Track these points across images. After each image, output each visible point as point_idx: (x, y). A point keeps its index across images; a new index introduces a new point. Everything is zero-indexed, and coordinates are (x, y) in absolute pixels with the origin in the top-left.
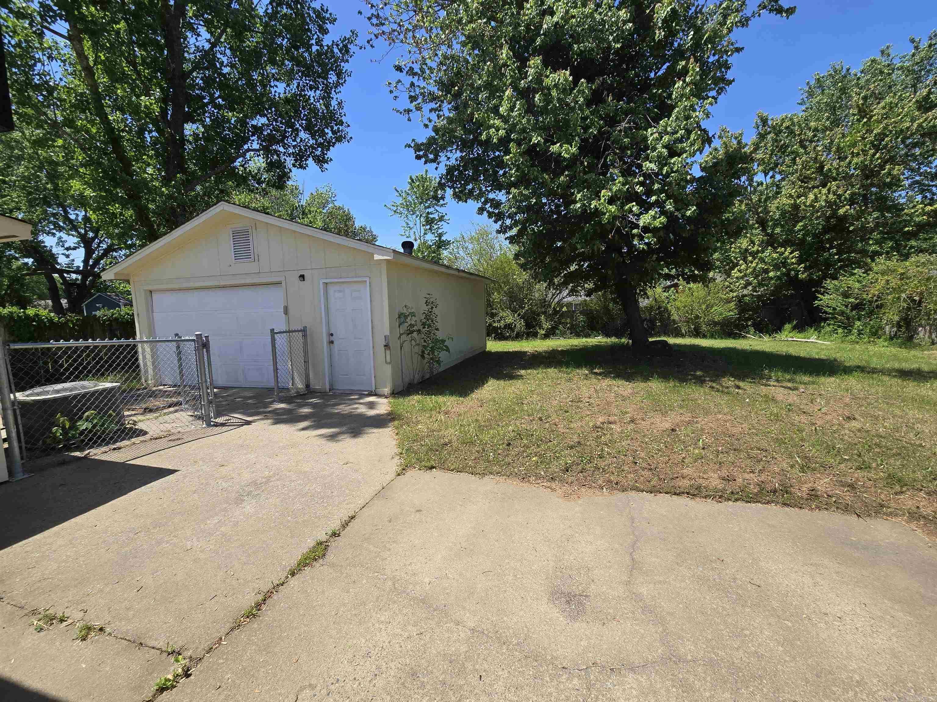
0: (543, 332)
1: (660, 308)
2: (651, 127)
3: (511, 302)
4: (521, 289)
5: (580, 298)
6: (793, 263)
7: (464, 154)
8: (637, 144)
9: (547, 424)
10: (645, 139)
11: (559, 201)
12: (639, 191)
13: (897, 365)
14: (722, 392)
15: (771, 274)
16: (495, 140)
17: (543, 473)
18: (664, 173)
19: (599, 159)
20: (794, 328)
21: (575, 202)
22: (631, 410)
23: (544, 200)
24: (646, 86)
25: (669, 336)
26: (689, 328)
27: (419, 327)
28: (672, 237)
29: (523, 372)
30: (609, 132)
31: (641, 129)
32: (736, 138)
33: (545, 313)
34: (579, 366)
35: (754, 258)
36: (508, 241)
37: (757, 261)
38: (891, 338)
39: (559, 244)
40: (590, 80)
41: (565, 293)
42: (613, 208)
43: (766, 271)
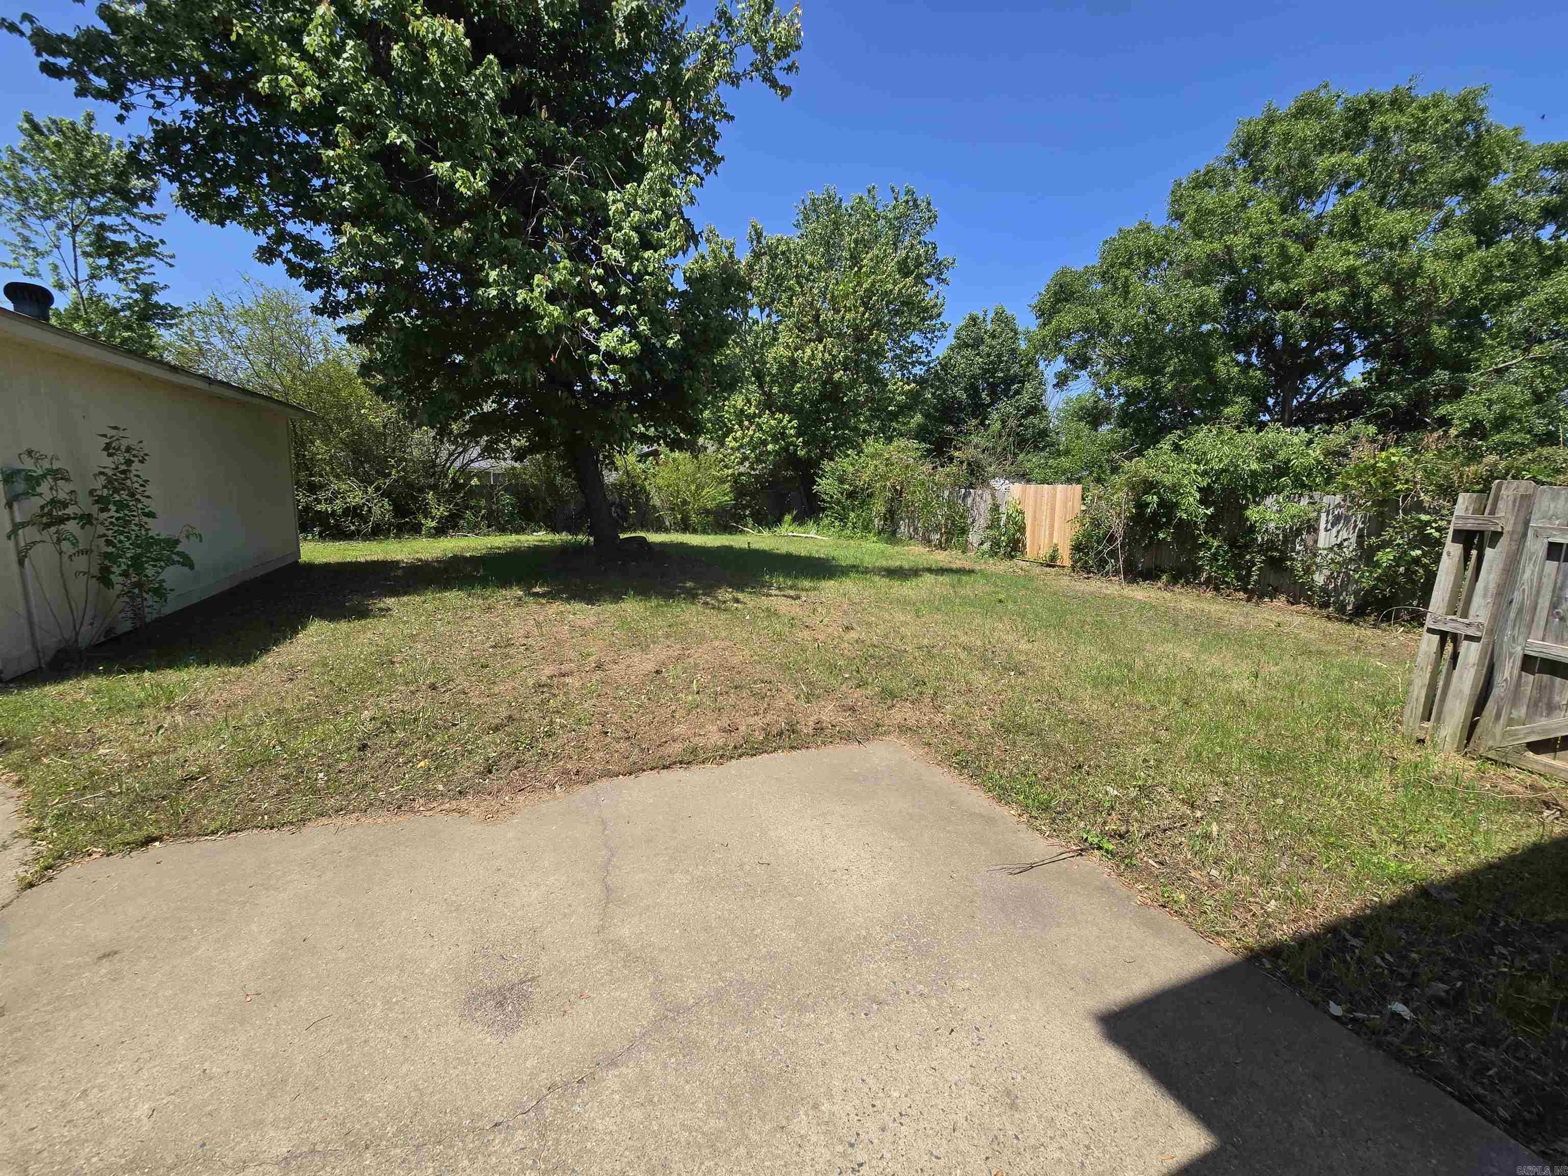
0: (434, 524)
1: (634, 486)
2: (613, 190)
3: (359, 463)
4: (380, 437)
5: (502, 463)
6: (792, 436)
7: (209, 109)
8: (591, 210)
9: (447, 695)
10: (604, 206)
11: (454, 275)
12: (597, 291)
13: (884, 563)
14: (719, 608)
15: (770, 447)
16: (293, 104)
17: (441, 787)
18: (635, 271)
19: (528, 216)
20: (794, 520)
21: (488, 285)
22: (595, 650)
23: (423, 268)
24: (602, 118)
25: (648, 531)
26: (675, 518)
27: (86, 505)
28: (648, 376)
29: (390, 601)
30: (543, 174)
31: (596, 187)
32: (727, 248)
33: (434, 487)
34: (505, 583)
35: (751, 424)
36: (344, 337)
37: (753, 427)
38: (879, 533)
39: (459, 358)
40: (506, 63)
41: (475, 452)
42: (555, 311)
43: (764, 443)
